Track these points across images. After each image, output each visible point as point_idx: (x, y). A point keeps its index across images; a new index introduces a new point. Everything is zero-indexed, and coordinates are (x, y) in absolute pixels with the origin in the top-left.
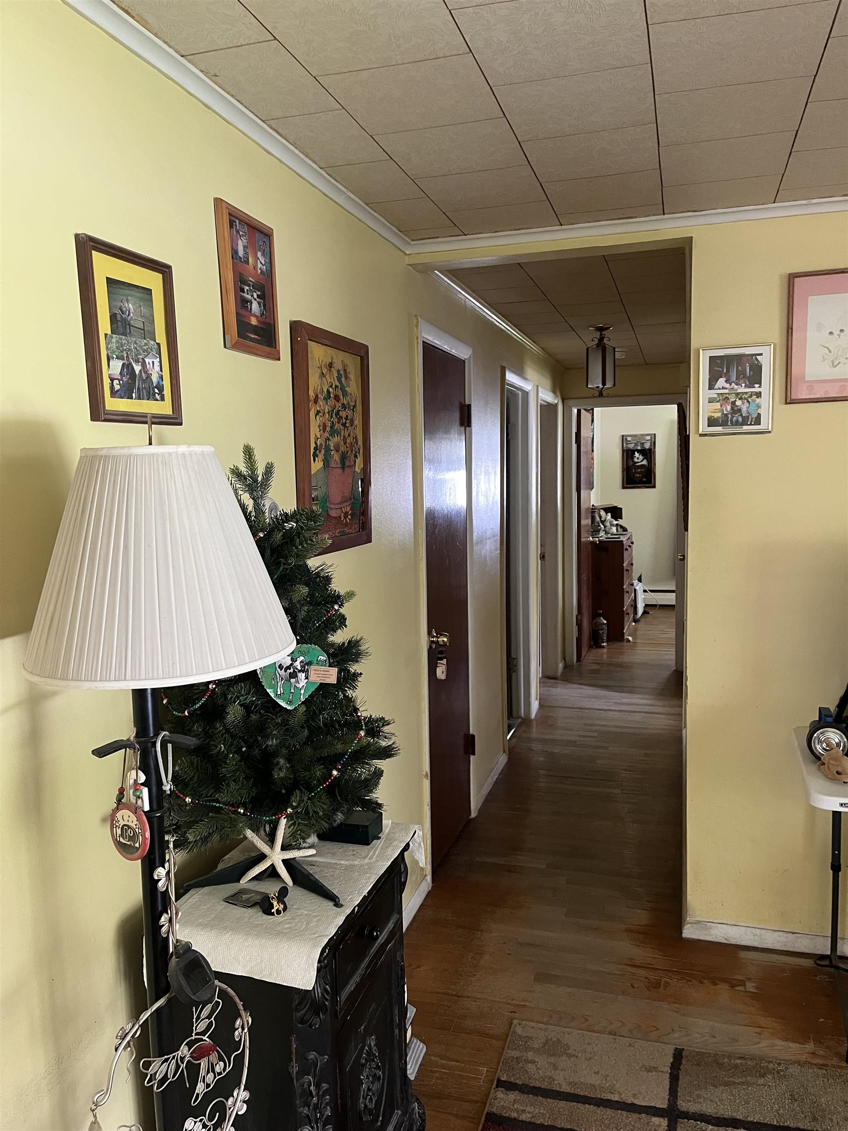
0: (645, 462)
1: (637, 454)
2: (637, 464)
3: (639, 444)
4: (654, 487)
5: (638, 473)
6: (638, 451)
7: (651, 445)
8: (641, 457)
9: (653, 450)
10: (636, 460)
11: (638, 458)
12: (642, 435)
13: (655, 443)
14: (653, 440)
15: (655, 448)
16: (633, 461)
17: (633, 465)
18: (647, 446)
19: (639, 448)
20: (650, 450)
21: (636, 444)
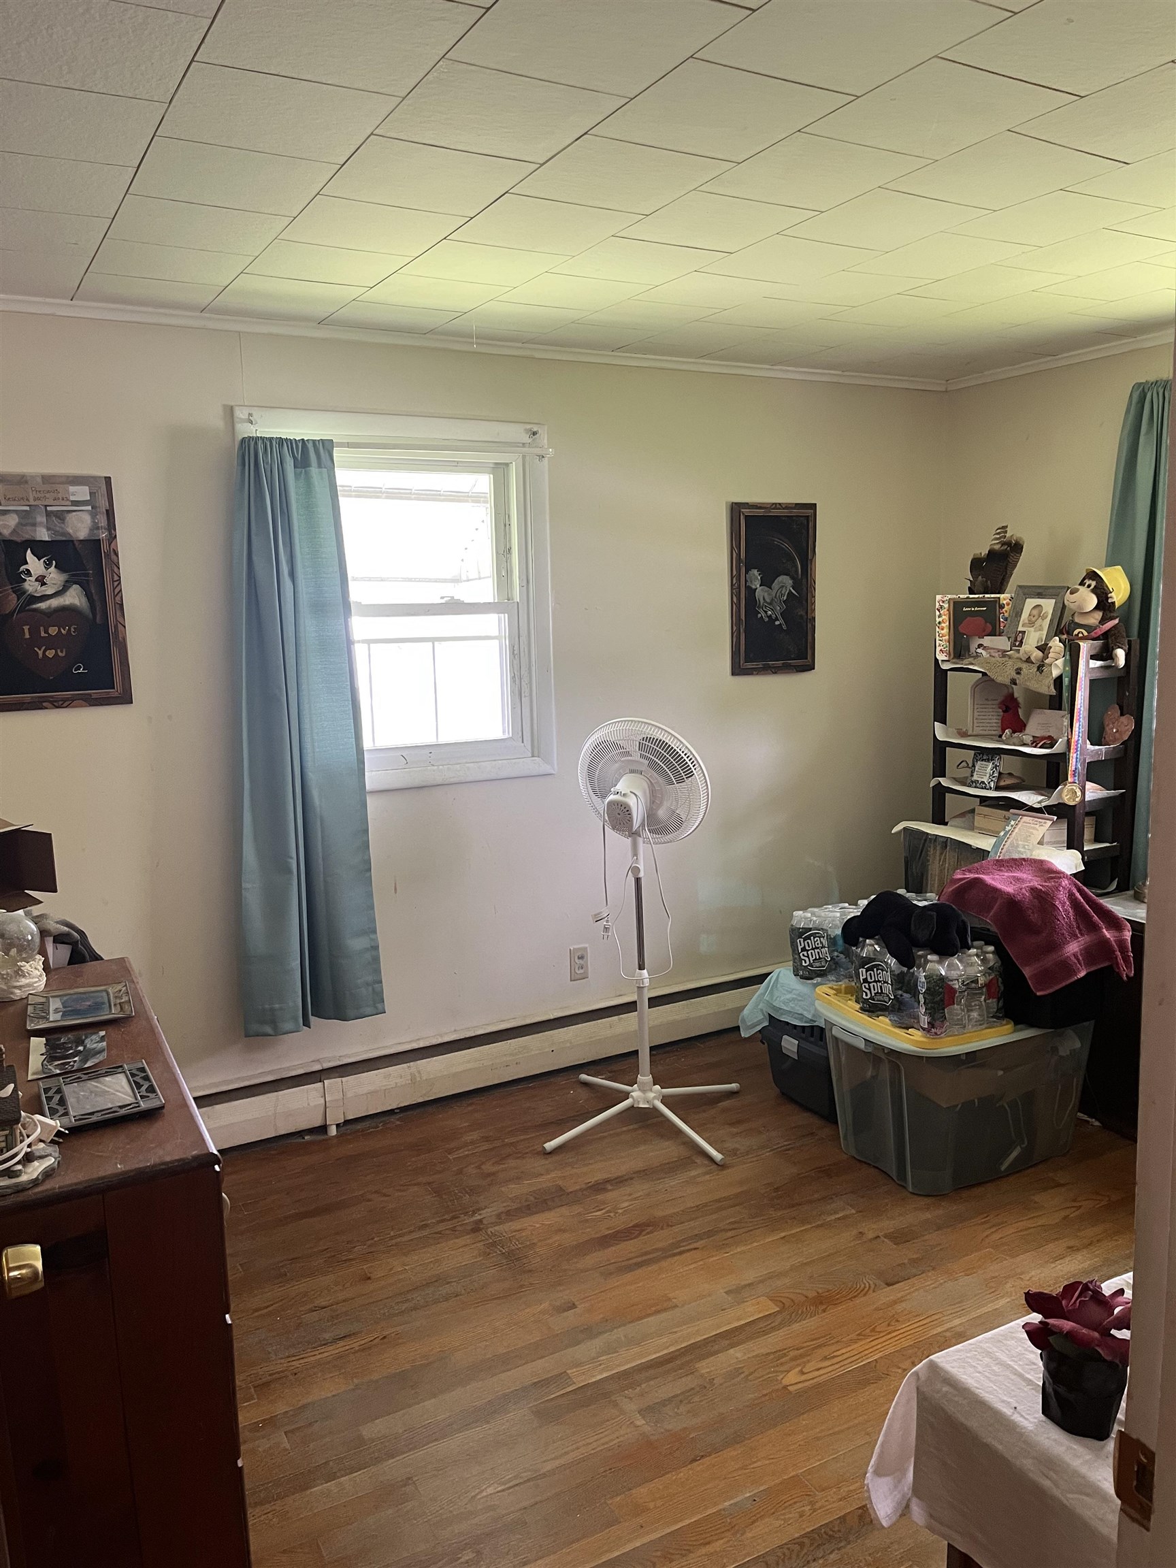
0: (74, 597)
1: (34, 564)
2: (43, 605)
3: (42, 519)
4: (125, 698)
5: (51, 643)
6: (41, 549)
7: (95, 527)
8: (55, 577)
9: (104, 547)
10: (31, 586)
11: (41, 580)
12: (47, 479)
13: (110, 514)
14: (103, 503)
15: (112, 538)
16: (20, 592)
17: (22, 609)
18: (80, 526)
19: (43, 535)
20: (93, 545)
21: (26, 518)
